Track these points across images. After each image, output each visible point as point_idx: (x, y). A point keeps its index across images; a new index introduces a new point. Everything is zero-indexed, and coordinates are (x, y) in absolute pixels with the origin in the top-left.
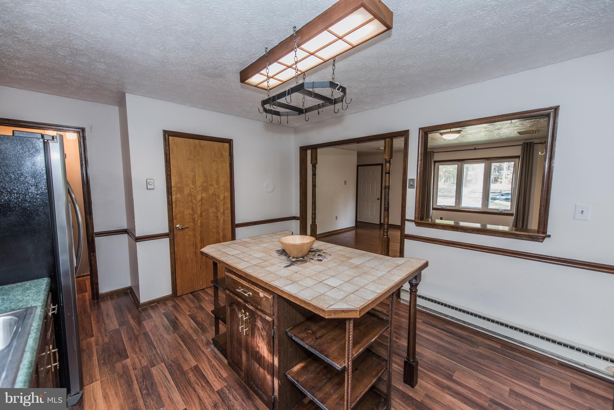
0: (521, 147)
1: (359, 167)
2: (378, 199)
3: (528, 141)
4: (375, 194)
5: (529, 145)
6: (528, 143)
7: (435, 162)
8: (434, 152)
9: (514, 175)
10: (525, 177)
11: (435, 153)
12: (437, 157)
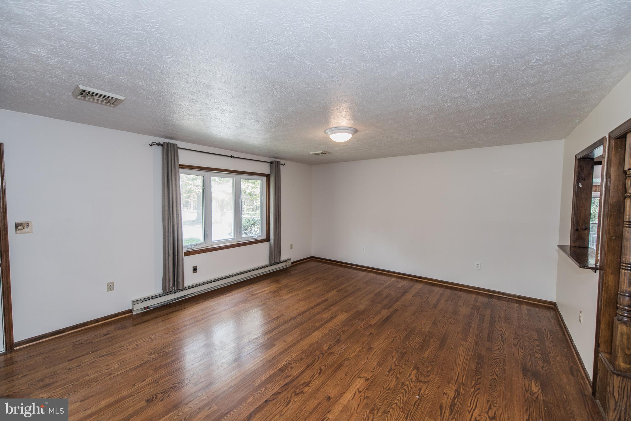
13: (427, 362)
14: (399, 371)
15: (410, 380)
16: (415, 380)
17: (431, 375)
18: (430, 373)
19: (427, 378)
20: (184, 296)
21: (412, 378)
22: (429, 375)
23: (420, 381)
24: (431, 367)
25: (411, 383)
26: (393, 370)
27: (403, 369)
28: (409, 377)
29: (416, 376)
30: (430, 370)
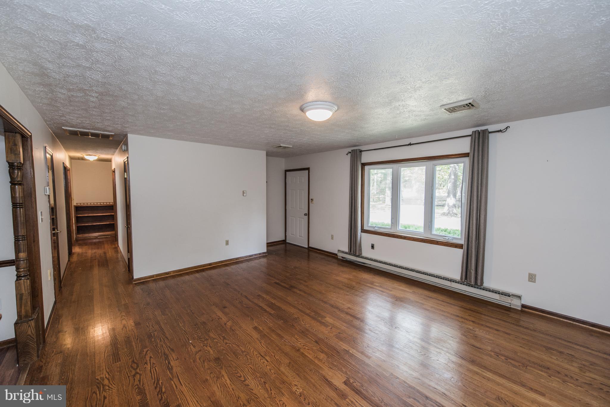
0: (470, 138)
1: (287, 173)
2: (305, 215)
3: (480, 129)
4: (303, 208)
5: (481, 135)
6: (479, 133)
7: (364, 165)
8: (361, 151)
9: (464, 183)
10: (478, 187)
11: (363, 153)
12: (366, 158)
13: (214, 367)
14: (219, 343)
15: (207, 345)
16: (204, 348)
17: (199, 361)
18: (201, 362)
19: (199, 357)
20: (364, 263)
21: (207, 347)
22: (200, 360)
23: (200, 351)
24: (206, 367)
25: (204, 344)
26: (223, 340)
27: (220, 346)
28: (209, 345)
29: (207, 350)
30: (204, 364)
